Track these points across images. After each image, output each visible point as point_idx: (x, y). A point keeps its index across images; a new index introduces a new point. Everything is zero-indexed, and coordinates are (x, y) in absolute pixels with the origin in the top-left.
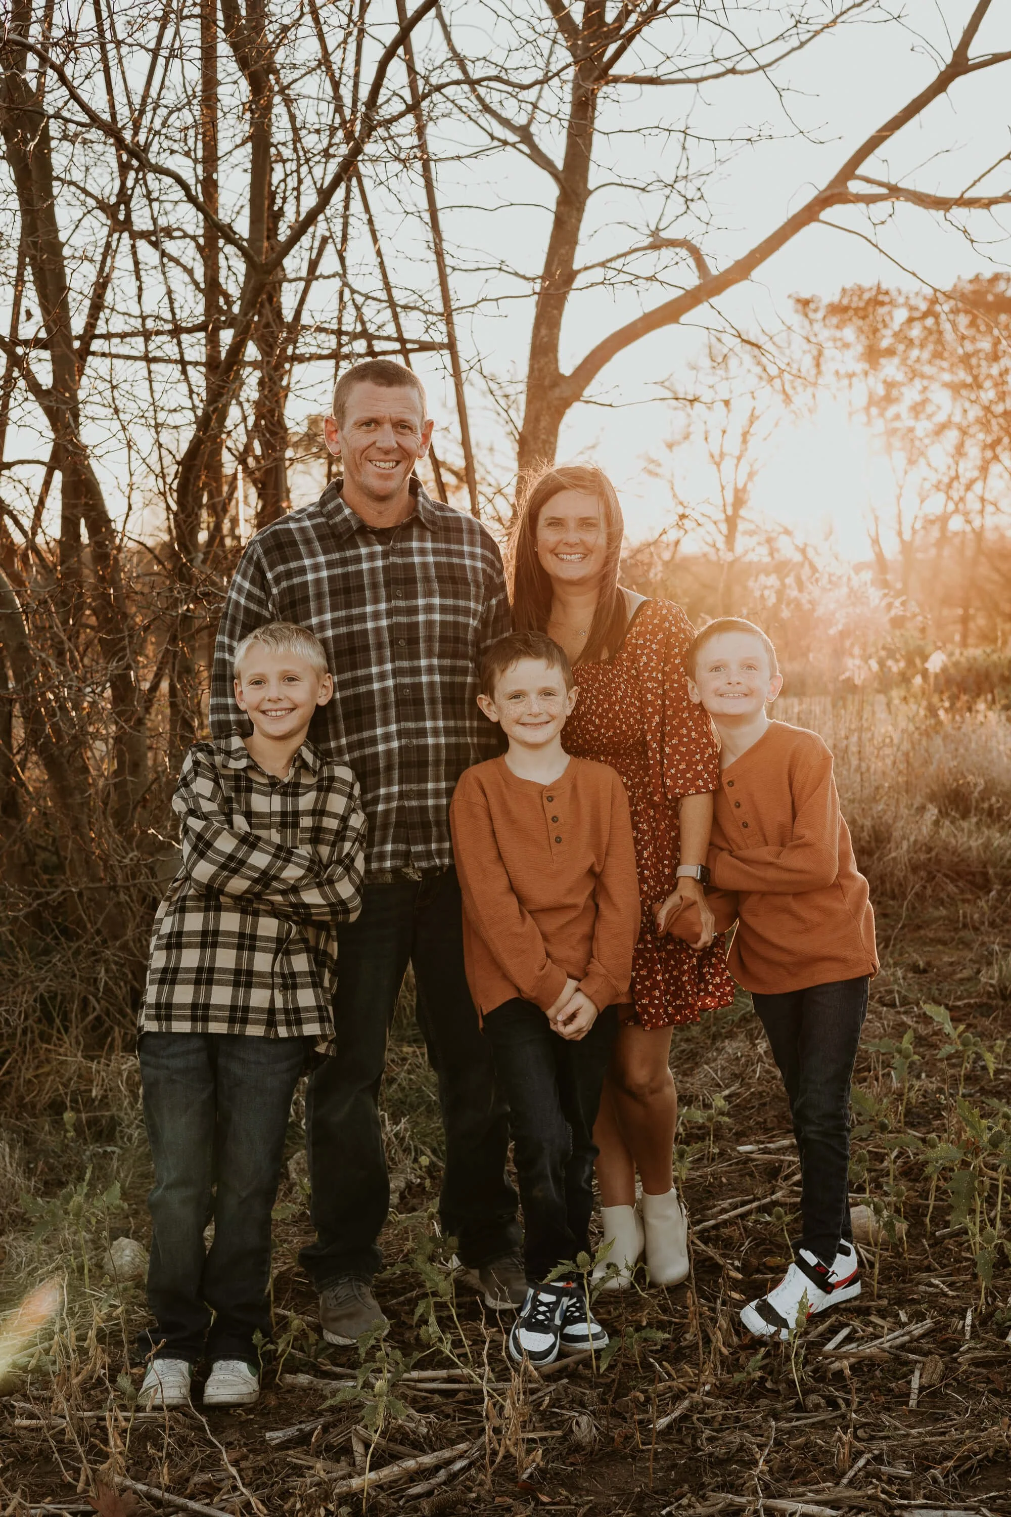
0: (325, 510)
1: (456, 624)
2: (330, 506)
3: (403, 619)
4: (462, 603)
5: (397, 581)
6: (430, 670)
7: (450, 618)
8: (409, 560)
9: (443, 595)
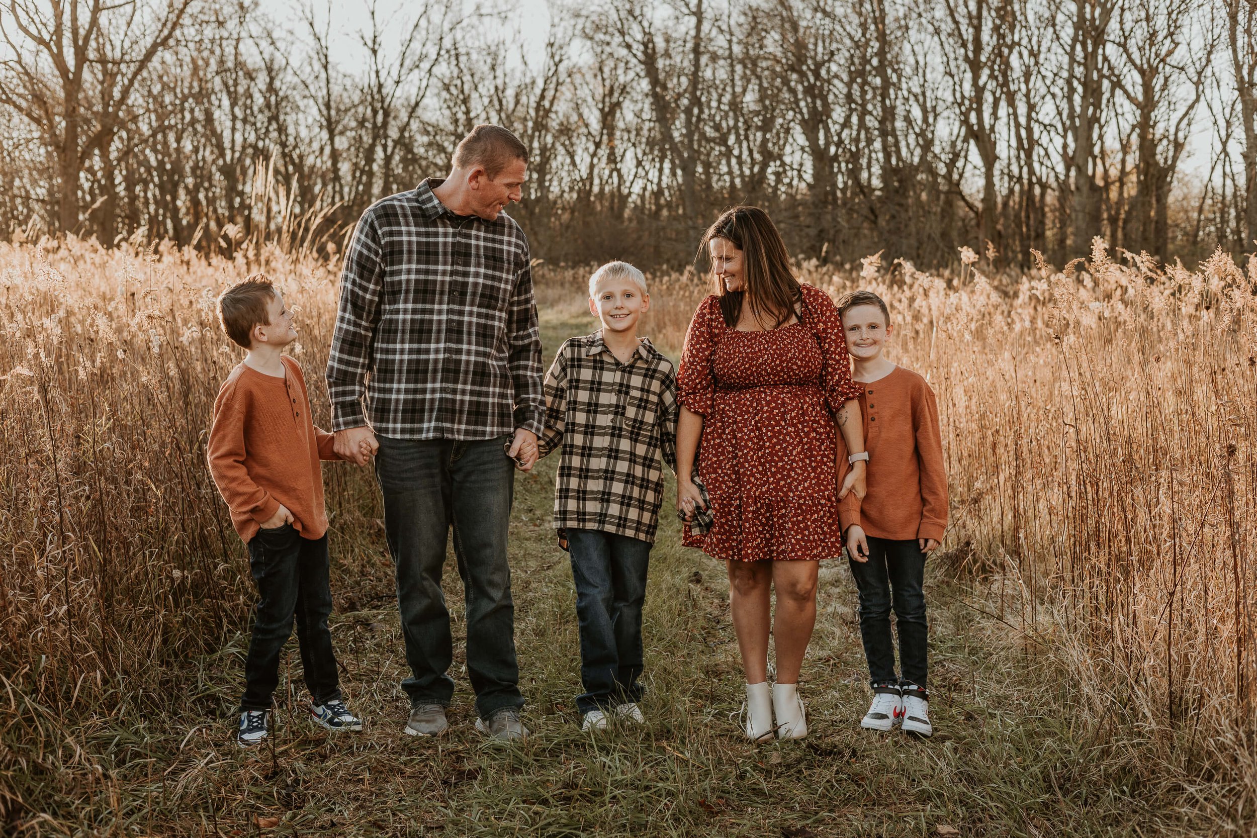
0: (420, 199)
1: (492, 287)
2: (424, 197)
3: (460, 279)
4: (497, 274)
5: (459, 253)
6: (471, 314)
7: (489, 282)
8: (469, 241)
9: (487, 267)
